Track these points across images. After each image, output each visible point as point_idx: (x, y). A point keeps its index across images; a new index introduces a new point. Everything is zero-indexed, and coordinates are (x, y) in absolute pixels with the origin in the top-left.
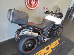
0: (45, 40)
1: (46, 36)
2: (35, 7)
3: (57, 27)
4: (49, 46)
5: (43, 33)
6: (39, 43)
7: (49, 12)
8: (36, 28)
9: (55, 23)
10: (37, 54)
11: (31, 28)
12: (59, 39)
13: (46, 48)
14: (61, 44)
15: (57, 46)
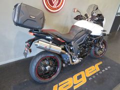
0: (74, 60)
1: (76, 55)
2: (58, 8)
3: (94, 39)
4: (82, 73)
5: (71, 48)
6: (64, 65)
7: (82, 16)
8: (59, 39)
9: (91, 32)
10: (60, 84)
11: (50, 38)
12: (101, 63)
13: (76, 76)
14: (103, 71)
15: (96, 73)
